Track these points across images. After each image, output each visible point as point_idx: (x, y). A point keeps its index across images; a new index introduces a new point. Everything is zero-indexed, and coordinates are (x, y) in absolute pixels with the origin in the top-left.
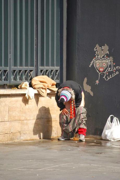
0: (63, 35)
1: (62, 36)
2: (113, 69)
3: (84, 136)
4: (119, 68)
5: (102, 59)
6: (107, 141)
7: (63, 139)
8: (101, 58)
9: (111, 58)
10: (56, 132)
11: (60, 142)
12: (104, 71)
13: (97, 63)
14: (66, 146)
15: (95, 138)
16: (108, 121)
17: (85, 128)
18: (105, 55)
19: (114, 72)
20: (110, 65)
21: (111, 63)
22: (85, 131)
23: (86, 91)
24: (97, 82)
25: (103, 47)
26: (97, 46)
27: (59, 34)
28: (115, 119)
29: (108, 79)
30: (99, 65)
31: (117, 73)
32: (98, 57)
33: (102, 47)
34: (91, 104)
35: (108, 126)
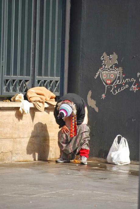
0: (65, 41)
2: (122, 81)
3: (86, 158)
4: (129, 80)
5: (109, 70)
6: (113, 165)
7: (61, 161)
8: (108, 69)
9: (120, 68)
10: (54, 153)
11: (58, 165)
13: (104, 74)
14: (65, 169)
15: (99, 161)
16: (115, 142)
17: (88, 148)
19: (123, 85)
20: (119, 77)
21: (120, 74)
22: (88, 153)
23: (90, 106)
24: (103, 96)
25: (111, 56)
26: (105, 54)
27: (60, 39)
28: (123, 139)
29: (116, 92)
30: (106, 77)
31: (127, 86)
32: (105, 67)
33: (110, 55)
34: (95, 121)
35: (114, 147)
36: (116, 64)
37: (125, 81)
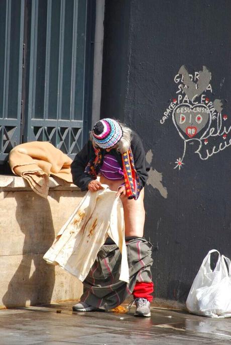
1: (91, 42)
2: (222, 130)
3: (148, 303)
5: (193, 105)
6: (201, 318)
7: (85, 307)
8: (190, 103)
10: (68, 288)
12: (198, 135)
13: (180, 113)
15: (168, 307)
16: (205, 265)
18: (201, 96)
19: (224, 138)
20: (214, 122)
21: (216, 115)
23: (150, 185)
24: (179, 162)
25: (197, 75)
26: (182, 70)
27: (84, 35)
28: (222, 259)
29: (208, 155)
30: (185, 120)
32: (183, 98)
33: (196, 73)
34: (161, 219)
35: (203, 278)
36: (207, 93)
37: (227, 130)
